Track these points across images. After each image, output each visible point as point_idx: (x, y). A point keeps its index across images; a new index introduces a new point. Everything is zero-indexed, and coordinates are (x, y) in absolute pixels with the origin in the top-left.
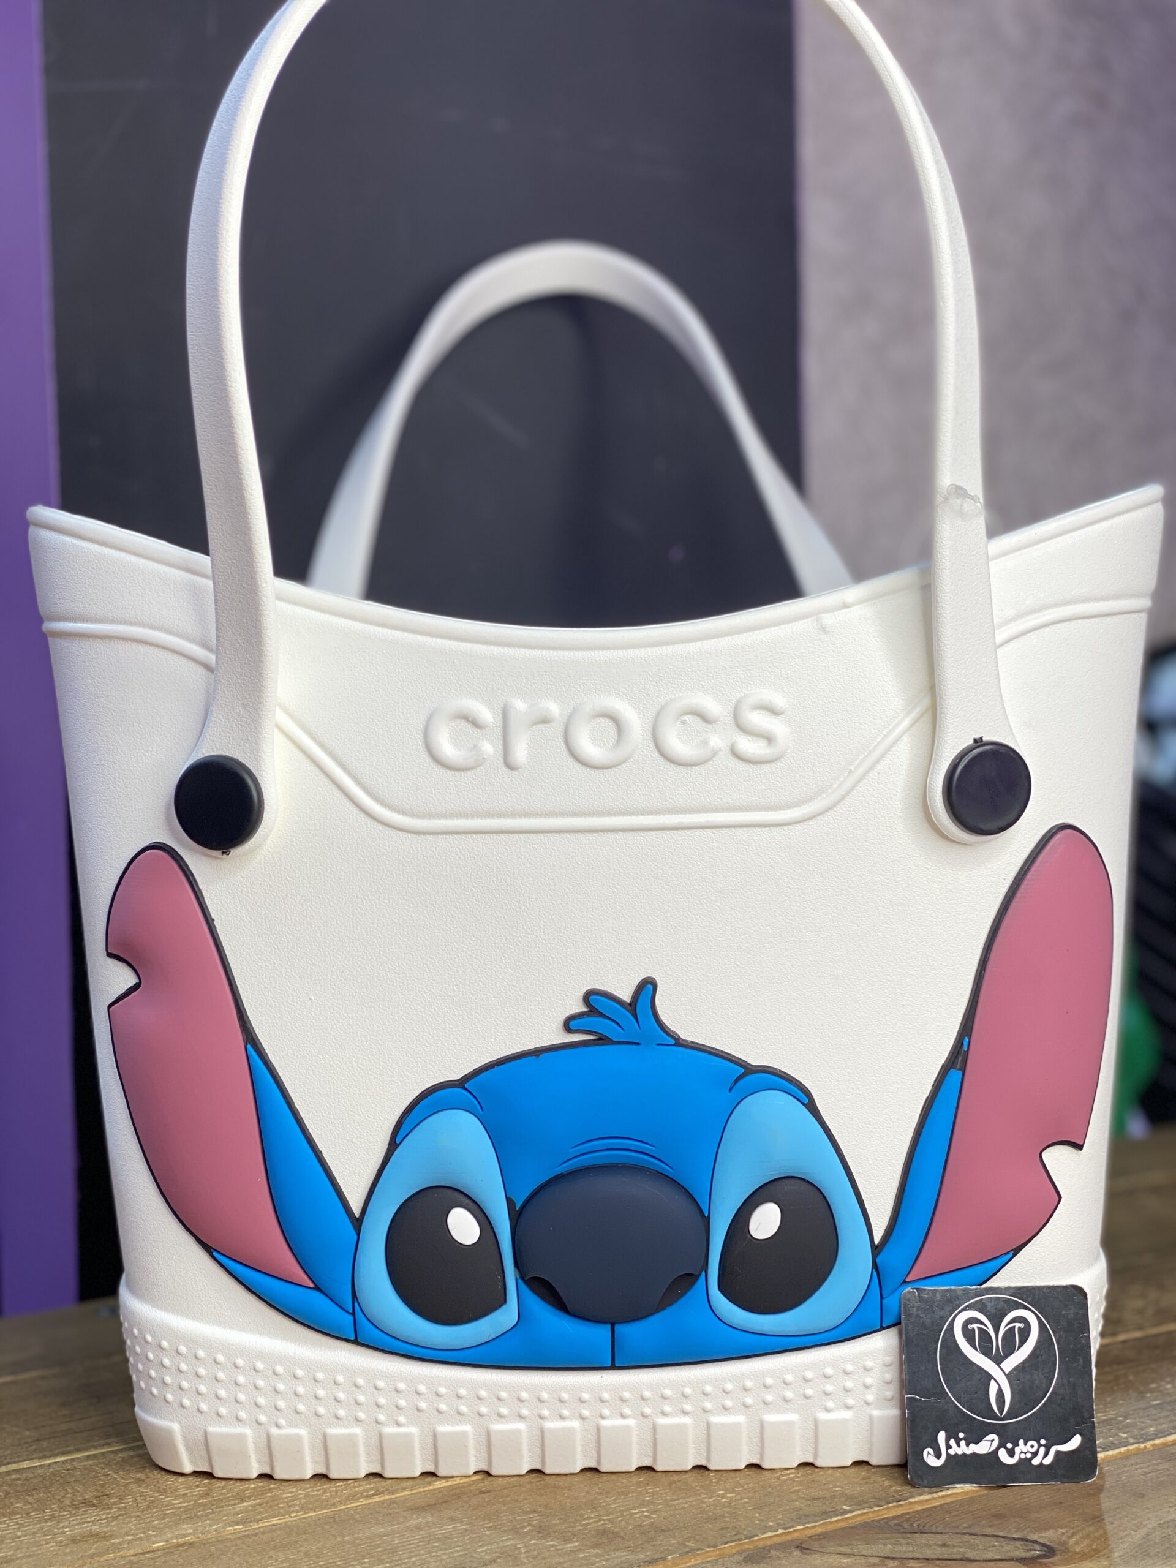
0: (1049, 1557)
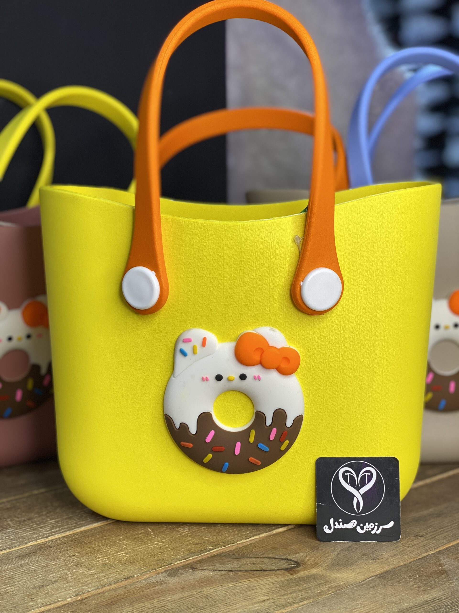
0: (298, 567)
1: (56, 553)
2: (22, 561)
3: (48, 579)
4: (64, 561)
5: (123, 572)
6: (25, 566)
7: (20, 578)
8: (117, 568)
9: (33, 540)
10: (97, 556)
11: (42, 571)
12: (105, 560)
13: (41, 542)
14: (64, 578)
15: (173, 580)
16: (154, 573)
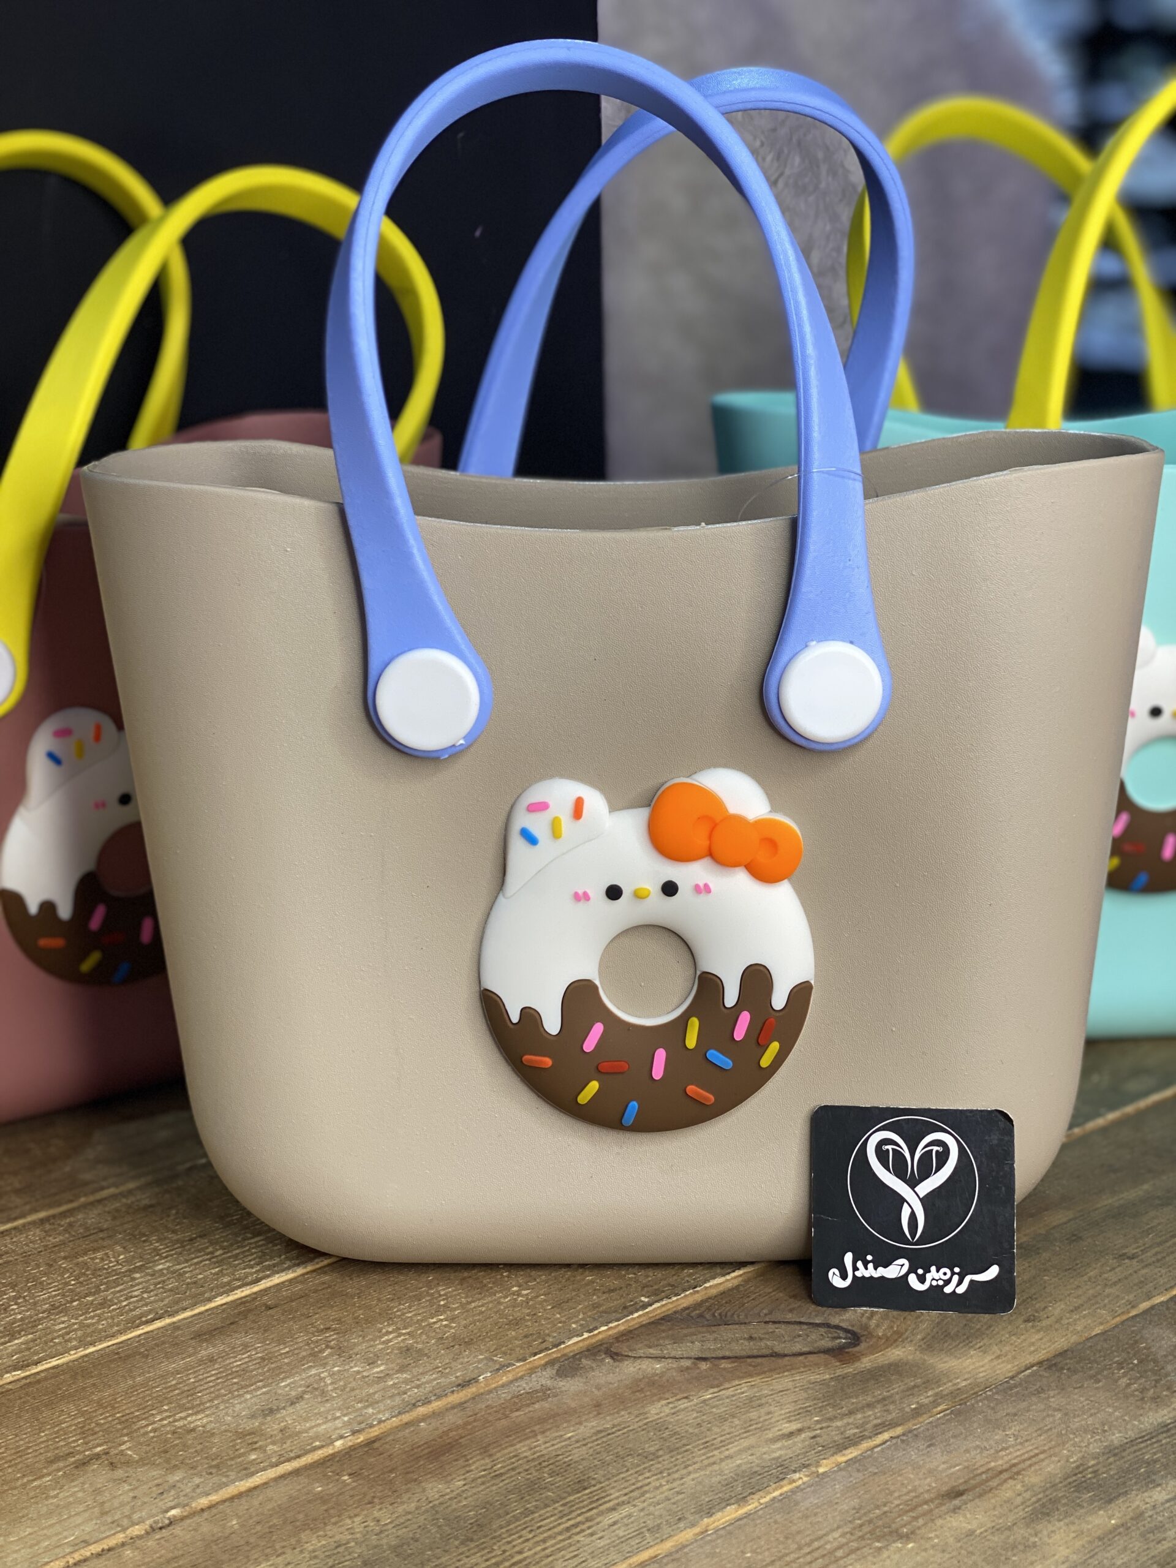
0: (856, 1345)
1: (284, 1322)
2: (208, 1348)
3: (280, 1391)
4: (308, 1344)
5: (451, 1368)
6: (220, 1360)
7: (213, 1392)
8: (435, 1359)
9: (221, 1291)
10: (382, 1329)
11: (260, 1371)
12: (402, 1337)
14: (316, 1389)
15: (571, 1386)
16: (524, 1368)
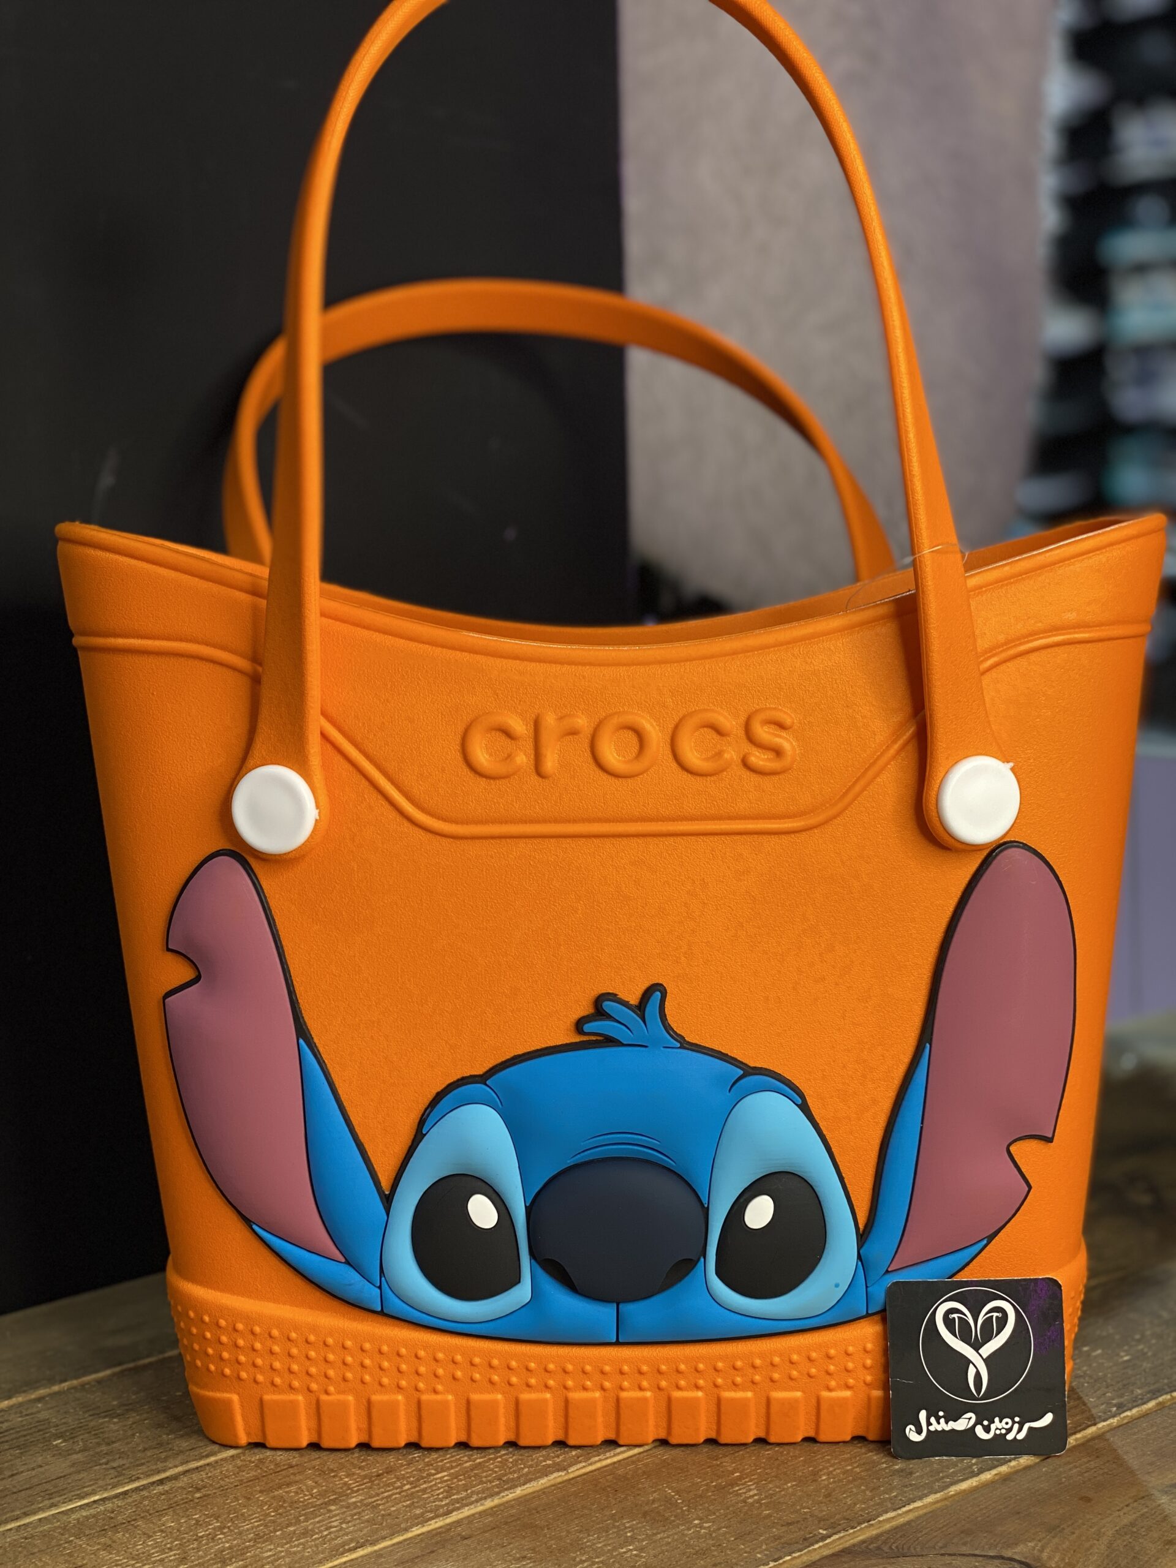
9: (416, 1521)
13: (437, 1525)
